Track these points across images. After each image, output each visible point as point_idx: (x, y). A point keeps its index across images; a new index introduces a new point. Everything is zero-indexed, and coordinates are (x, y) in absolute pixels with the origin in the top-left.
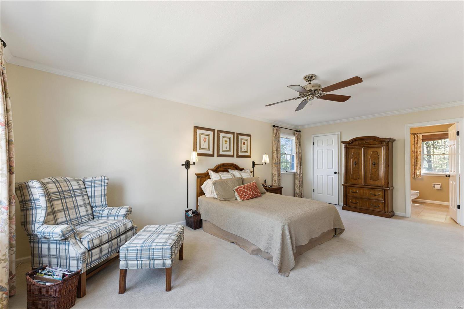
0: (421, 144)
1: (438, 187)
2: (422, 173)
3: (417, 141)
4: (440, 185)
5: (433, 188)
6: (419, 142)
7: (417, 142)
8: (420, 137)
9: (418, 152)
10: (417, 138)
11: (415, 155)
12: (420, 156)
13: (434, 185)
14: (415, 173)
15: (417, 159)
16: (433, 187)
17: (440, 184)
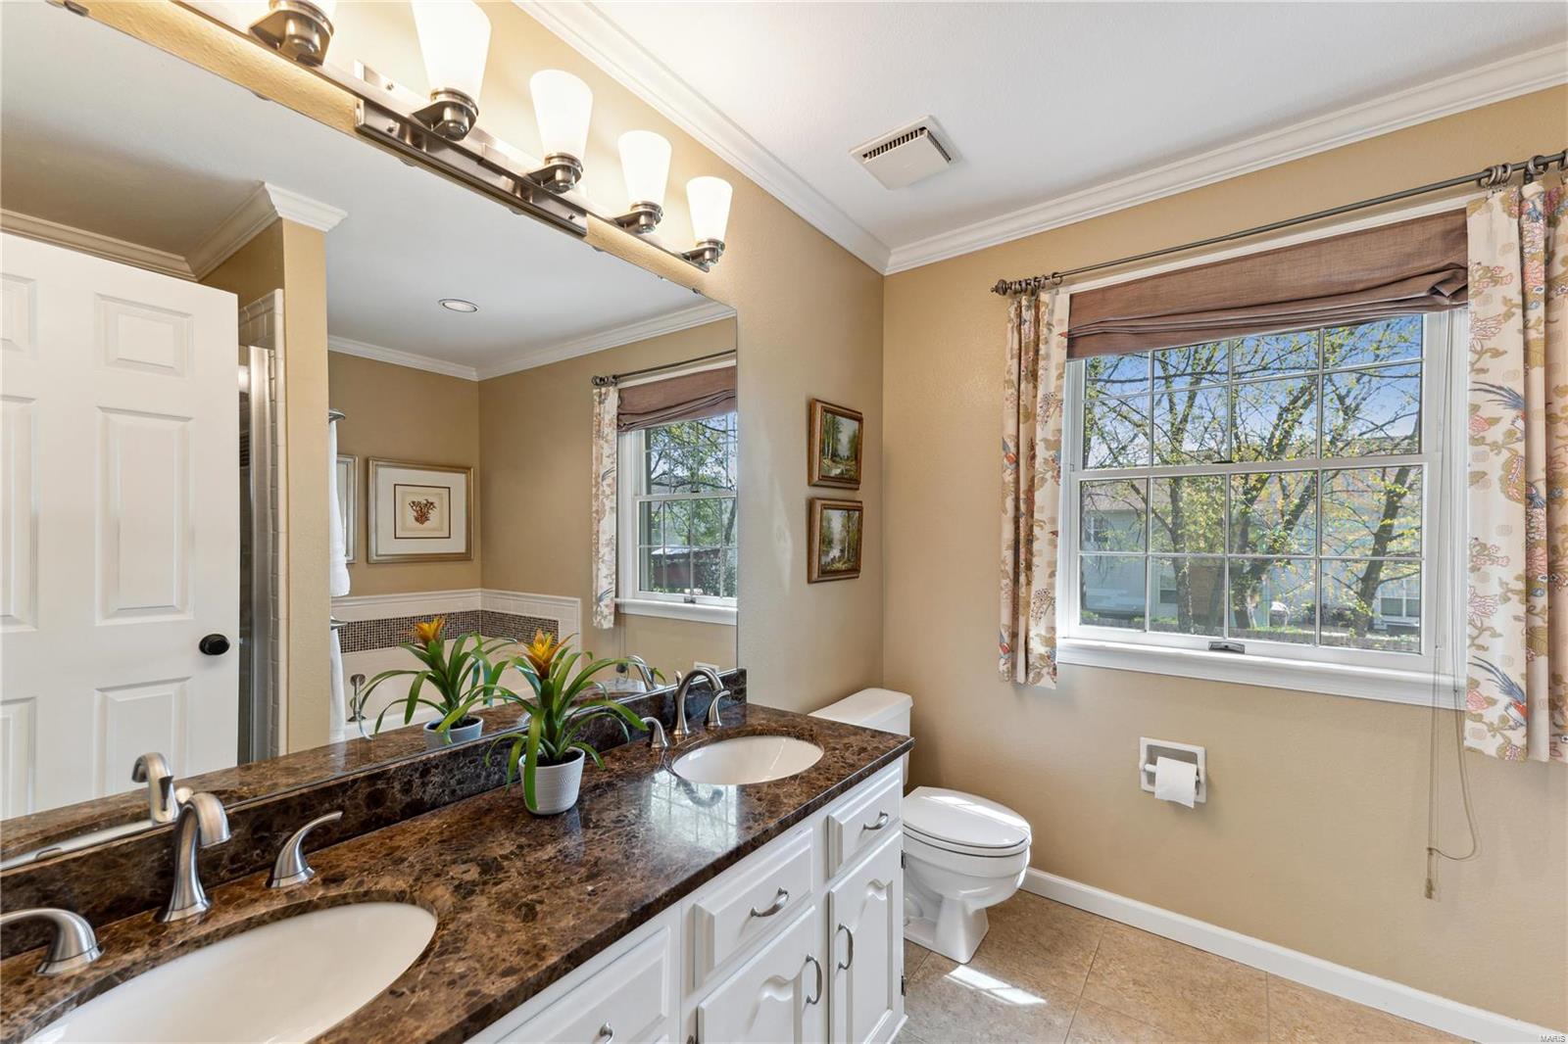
0: (1060, 376)
1: (1176, 780)
2: (1060, 643)
3: (1037, 352)
4: (1190, 758)
5: (1145, 786)
6: (1047, 357)
7: (1036, 361)
8: (1057, 306)
9: (1041, 452)
10: (1037, 321)
11: (1017, 481)
12: (1050, 483)
13: (1153, 754)
14: (1014, 635)
15: (1031, 512)
16: (1144, 778)
17: (1199, 751)
